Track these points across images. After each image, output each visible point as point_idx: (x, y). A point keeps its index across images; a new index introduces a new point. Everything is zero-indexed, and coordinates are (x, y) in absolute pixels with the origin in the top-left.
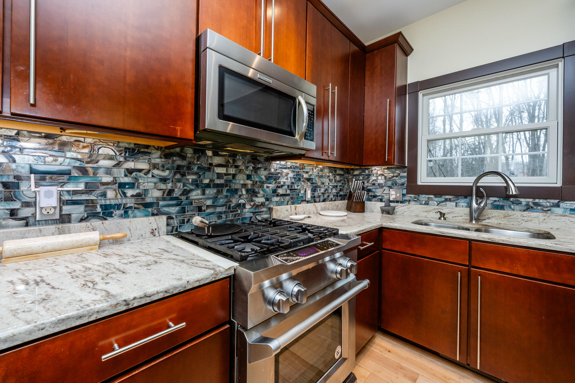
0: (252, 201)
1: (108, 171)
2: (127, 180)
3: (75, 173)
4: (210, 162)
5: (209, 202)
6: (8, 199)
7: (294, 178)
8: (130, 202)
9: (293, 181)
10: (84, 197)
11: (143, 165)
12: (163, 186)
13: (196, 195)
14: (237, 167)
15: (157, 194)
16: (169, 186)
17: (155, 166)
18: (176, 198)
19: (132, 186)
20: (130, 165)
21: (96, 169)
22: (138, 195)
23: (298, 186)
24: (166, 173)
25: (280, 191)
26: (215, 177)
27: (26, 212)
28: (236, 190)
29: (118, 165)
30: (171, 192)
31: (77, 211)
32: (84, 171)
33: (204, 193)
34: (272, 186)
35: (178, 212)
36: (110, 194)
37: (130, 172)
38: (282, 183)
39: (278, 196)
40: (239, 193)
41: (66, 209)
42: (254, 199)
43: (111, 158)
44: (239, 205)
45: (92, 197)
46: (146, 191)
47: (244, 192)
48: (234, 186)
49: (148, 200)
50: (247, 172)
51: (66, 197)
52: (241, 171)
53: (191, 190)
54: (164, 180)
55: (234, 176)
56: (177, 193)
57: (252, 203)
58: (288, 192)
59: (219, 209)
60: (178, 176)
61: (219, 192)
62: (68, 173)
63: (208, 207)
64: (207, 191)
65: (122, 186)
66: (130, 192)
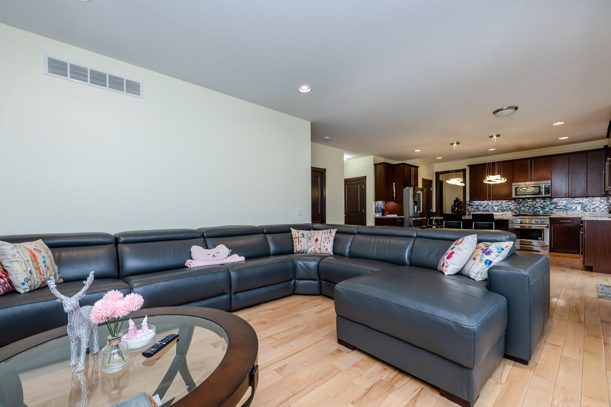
0: (543, 210)
1: (504, 205)
2: (507, 206)
3: (499, 205)
4: (527, 201)
5: (527, 210)
6: (492, 209)
7: (568, 203)
8: (508, 210)
9: (567, 204)
10: (501, 209)
11: (510, 203)
12: (514, 207)
13: (523, 208)
14: (536, 202)
15: (514, 208)
16: (516, 207)
17: (513, 203)
18: (518, 209)
19: (508, 207)
20: (508, 203)
21: (502, 205)
22: (510, 208)
23: (570, 205)
24: (515, 204)
25: (558, 207)
26: (529, 204)
27: (494, 210)
28: (536, 207)
29: (506, 204)
30: (516, 208)
31: (500, 211)
32: (501, 205)
33: (525, 208)
34: (554, 206)
35: (518, 212)
36: (505, 208)
37: (508, 204)
38: (559, 205)
39: (557, 209)
40: (538, 208)
41: (499, 210)
42: (544, 209)
43: (505, 203)
44: (538, 211)
45: (502, 209)
46: (511, 208)
47: (539, 207)
48: (535, 206)
49: (512, 209)
50: (541, 203)
51: (499, 209)
52: (538, 203)
53: (521, 207)
54: (515, 206)
55: (535, 204)
56: (518, 208)
57: (543, 211)
58: (563, 208)
59: (530, 212)
60: (518, 205)
61: (530, 208)
62: (498, 205)
63: (526, 211)
64: (526, 208)
65: (507, 207)
66: (508, 208)
